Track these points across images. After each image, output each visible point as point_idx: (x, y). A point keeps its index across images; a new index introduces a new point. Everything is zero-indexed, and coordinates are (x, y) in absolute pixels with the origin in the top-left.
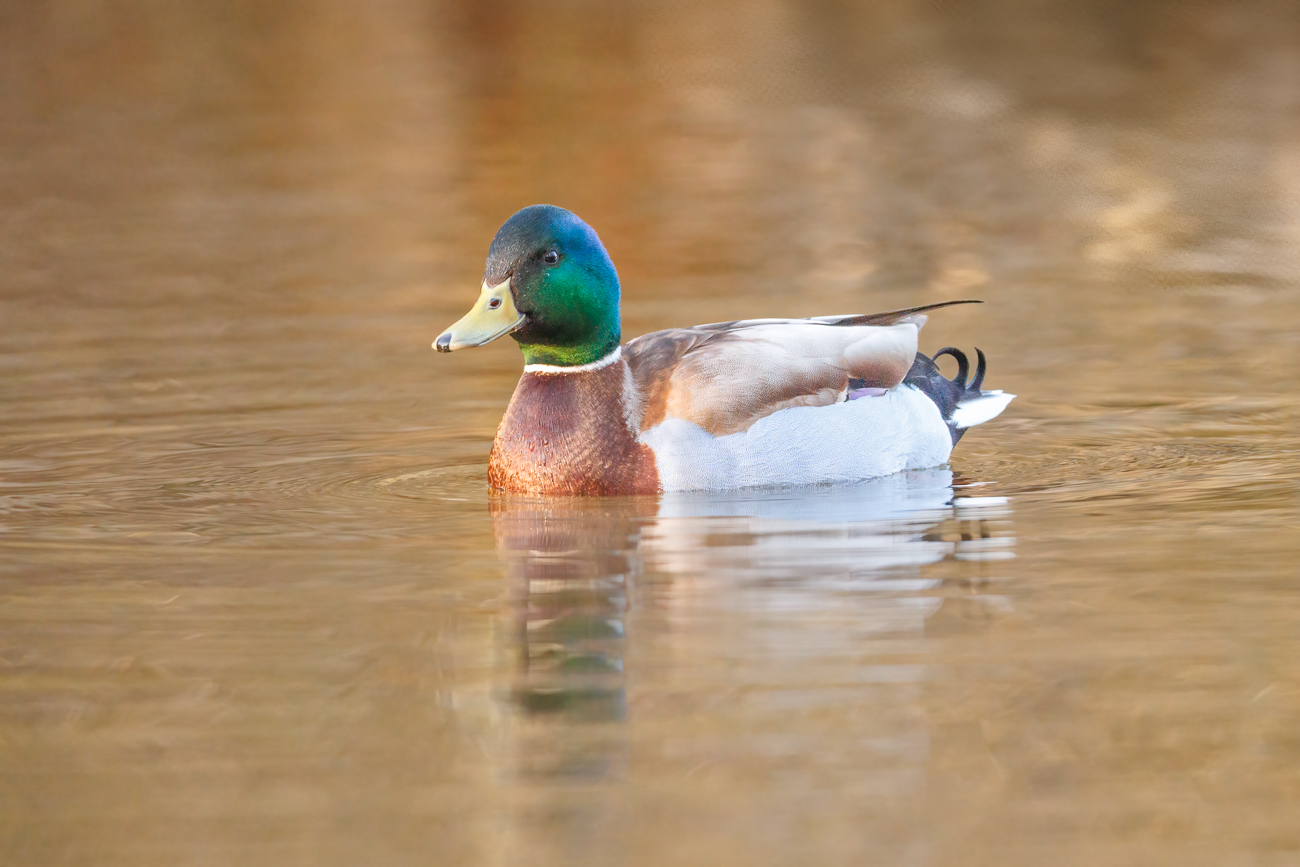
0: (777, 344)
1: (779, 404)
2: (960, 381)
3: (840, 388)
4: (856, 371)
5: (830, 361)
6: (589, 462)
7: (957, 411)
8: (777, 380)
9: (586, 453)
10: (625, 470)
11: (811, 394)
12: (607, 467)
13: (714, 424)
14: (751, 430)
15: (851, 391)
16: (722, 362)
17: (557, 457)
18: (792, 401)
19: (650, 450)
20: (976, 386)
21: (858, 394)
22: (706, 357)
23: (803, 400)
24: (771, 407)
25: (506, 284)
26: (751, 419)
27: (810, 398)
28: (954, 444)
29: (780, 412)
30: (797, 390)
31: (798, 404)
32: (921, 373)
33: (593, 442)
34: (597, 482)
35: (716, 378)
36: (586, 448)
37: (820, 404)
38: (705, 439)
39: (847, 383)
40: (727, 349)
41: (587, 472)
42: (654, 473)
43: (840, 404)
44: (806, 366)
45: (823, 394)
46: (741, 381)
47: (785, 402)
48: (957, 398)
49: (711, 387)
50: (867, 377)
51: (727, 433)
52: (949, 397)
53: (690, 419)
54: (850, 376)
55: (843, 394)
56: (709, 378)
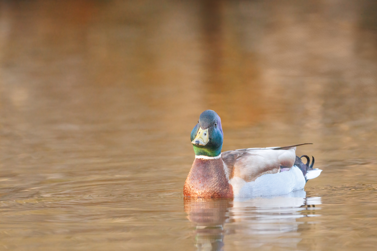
0: (261, 156)
1: (263, 173)
2: (307, 165)
3: (278, 168)
4: (282, 163)
5: (275, 161)
6: (216, 187)
7: (307, 173)
8: (262, 166)
9: (215, 184)
10: (225, 191)
11: (271, 170)
12: (221, 189)
13: (247, 179)
14: (256, 180)
15: (281, 169)
16: (248, 161)
17: (207, 185)
18: (266, 172)
19: (231, 185)
20: (312, 166)
21: (283, 170)
22: (243, 160)
23: (269, 172)
24: (261, 174)
25: (207, 130)
26: (256, 177)
27: (271, 171)
28: (306, 182)
29: (263, 175)
30: (267, 169)
31: (268, 173)
32: (298, 162)
33: (217, 181)
34: (217, 194)
35: (246, 166)
36: (215, 183)
37: (274, 173)
38: (245, 182)
39: (280, 167)
40: (249, 158)
41: (215, 190)
42: (232, 192)
43: (278, 173)
44: (269, 162)
45: (274, 170)
46: (253, 167)
47: (264, 173)
48: (307, 170)
49: (245, 168)
50: (285, 165)
51: (249, 181)
52: (305, 169)
53: (240, 177)
54: (280, 165)
55: (279, 170)
56: (244, 166)
